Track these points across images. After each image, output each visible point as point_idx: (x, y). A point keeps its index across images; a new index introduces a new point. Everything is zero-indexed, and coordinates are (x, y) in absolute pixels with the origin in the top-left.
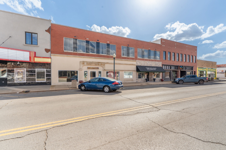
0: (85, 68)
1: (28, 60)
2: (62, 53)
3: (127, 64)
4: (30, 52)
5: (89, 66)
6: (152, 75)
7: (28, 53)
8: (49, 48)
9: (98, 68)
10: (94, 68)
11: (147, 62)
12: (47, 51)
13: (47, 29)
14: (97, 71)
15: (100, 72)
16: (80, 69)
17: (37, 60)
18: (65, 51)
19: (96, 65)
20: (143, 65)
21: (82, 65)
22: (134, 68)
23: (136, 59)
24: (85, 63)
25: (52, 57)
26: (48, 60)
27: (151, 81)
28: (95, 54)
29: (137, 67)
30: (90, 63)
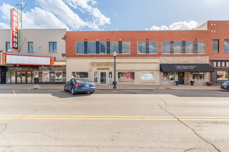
0: (95, 69)
1: (49, 64)
2: (75, 56)
3: (145, 63)
4: (51, 57)
5: (99, 67)
6: (188, 76)
7: (49, 58)
8: (65, 53)
9: (108, 69)
10: (104, 69)
11: (179, 58)
12: (63, 55)
13: (63, 37)
14: (107, 72)
15: (111, 73)
16: (90, 70)
17: (56, 63)
18: (77, 54)
19: (106, 65)
20: (171, 63)
21: (91, 66)
22: (157, 67)
23: (159, 55)
24: (95, 64)
25: (67, 60)
26: (64, 63)
27: (187, 84)
28: (106, 54)
29: (161, 65)
30: (100, 64)
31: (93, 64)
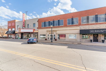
0: (48, 33)
3: (71, 30)
5: (50, 33)
6: (100, 37)
7: (33, 30)
11: (93, 26)
12: (37, 28)
13: (37, 21)
15: (54, 35)
16: (46, 34)
18: (42, 27)
20: (87, 29)
24: (48, 31)
26: (37, 31)
29: (80, 30)
30: (50, 31)
31: (47, 31)
